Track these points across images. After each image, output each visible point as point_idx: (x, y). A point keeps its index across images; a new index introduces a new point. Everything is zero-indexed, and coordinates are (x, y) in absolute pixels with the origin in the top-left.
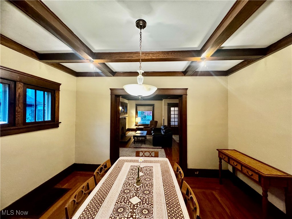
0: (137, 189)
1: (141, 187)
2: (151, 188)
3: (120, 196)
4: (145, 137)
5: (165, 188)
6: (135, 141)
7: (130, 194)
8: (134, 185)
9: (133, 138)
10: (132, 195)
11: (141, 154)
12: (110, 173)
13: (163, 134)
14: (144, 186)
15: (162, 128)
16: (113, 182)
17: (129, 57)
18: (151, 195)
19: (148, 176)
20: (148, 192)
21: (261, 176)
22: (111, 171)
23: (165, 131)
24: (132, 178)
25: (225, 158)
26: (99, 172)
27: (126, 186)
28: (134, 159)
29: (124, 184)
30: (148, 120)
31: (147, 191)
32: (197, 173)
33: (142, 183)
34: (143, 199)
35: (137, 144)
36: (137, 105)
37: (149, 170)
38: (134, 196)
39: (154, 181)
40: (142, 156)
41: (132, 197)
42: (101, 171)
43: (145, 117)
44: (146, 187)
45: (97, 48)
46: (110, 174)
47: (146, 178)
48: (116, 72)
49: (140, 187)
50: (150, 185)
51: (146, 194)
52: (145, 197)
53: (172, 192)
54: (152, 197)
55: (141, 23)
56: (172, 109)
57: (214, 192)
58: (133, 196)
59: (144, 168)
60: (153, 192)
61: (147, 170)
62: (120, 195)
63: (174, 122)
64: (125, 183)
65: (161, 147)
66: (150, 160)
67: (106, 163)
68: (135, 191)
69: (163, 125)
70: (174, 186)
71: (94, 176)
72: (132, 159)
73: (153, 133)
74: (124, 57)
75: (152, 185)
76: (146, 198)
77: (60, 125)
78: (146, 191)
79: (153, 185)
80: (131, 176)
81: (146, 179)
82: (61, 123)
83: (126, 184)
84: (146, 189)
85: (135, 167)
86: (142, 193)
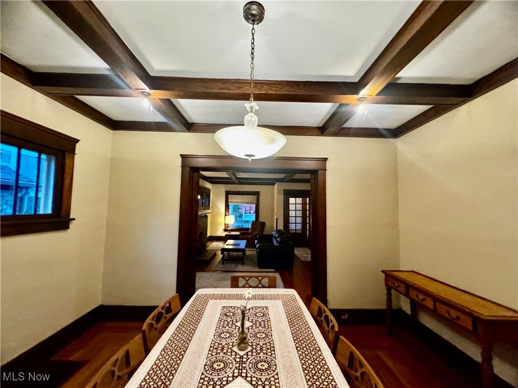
0: (240, 358)
1: (250, 353)
2: (270, 354)
3: (204, 379)
4: (243, 250)
5: (300, 353)
6: (225, 258)
7: (226, 373)
8: (233, 349)
9: (220, 253)
10: (231, 375)
11: (242, 282)
12: (178, 324)
13: (277, 245)
14: (254, 351)
15: (274, 235)
16: (186, 345)
17: (222, 89)
18: (274, 371)
19: (260, 328)
20: (266, 366)
21: (476, 320)
22: (181, 319)
23: (280, 241)
24: (228, 335)
25: (398, 286)
26: (154, 323)
27: (216, 354)
28: (228, 293)
29: (211, 349)
30: (247, 222)
31: (263, 363)
32: (346, 317)
33: (251, 344)
34: (257, 383)
35: (227, 265)
36: (228, 193)
37: (262, 314)
38: (237, 377)
39: (276, 338)
40: (244, 287)
41: (230, 379)
42: (158, 320)
43: (241, 216)
44: (259, 353)
45: (158, 66)
46: (178, 327)
47: (256, 331)
48: (193, 124)
49: (247, 353)
50: (268, 349)
51: (263, 370)
52: (260, 379)
53: (317, 362)
54: (276, 377)
55: (254, 10)
56: (292, 200)
57: (381, 354)
58: (233, 376)
59: (251, 311)
60: (276, 365)
61: (257, 315)
62: (203, 376)
63: (296, 223)
64: (212, 345)
65: (273, 270)
66: (260, 294)
67: (170, 303)
68: (237, 365)
69: (275, 229)
70: (318, 349)
71: (144, 332)
72: (224, 293)
73: (257, 244)
74: (213, 89)
75: (272, 349)
76: (263, 380)
77: (72, 225)
78: (261, 362)
79: (274, 347)
80: (224, 330)
81: (258, 335)
82: (74, 219)
83: (216, 349)
84: (260, 357)
85: (231, 309)
86: (252, 369)
